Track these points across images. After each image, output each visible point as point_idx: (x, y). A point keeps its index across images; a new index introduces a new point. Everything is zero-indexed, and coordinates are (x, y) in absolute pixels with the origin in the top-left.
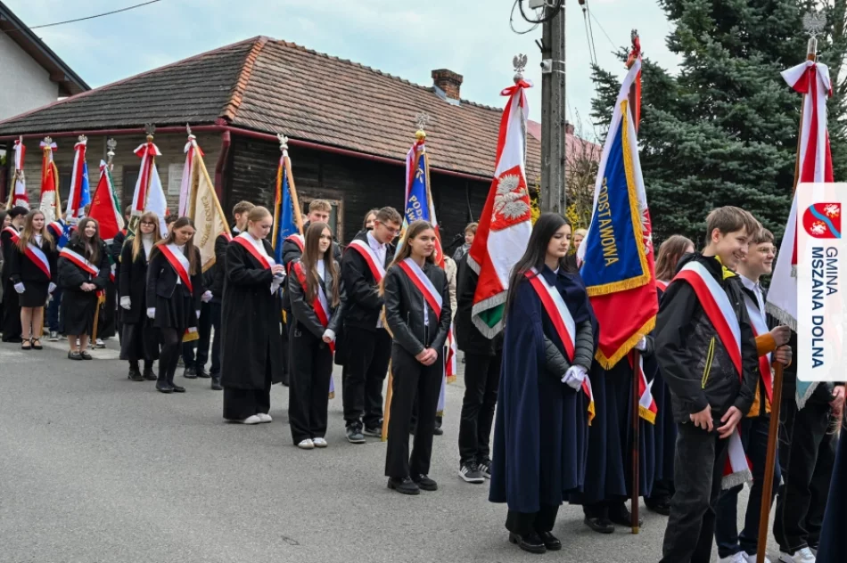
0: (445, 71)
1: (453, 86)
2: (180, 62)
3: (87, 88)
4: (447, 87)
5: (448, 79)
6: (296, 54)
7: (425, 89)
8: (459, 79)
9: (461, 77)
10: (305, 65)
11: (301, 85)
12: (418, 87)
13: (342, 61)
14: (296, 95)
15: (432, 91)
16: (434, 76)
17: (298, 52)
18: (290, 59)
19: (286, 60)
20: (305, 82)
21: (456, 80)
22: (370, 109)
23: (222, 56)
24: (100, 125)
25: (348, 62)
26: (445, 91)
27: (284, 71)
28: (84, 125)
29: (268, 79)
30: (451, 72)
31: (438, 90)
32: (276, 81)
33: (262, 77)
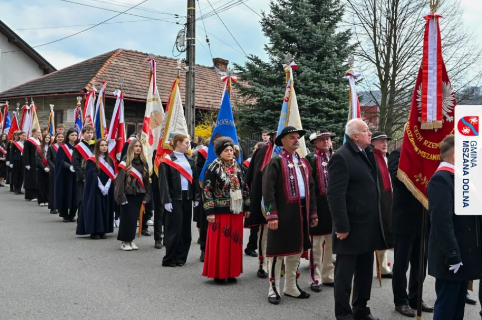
0: (218, 59)
1: (223, 66)
2: (83, 62)
3: (55, 70)
4: (220, 66)
5: (220, 62)
6: (137, 56)
7: (209, 68)
8: (226, 62)
9: (228, 61)
10: (140, 61)
11: (133, 72)
12: (204, 67)
13: (162, 58)
14: (128, 76)
15: (212, 68)
16: (213, 62)
17: (138, 55)
18: (132, 59)
19: (129, 59)
20: (136, 69)
21: (225, 63)
22: (169, 80)
23: (100, 59)
24: (39, 93)
25: (166, 58)
26: (218, 68)
27: (127, 65)
28: (33, 93)
29: (115, 69)
30: (222, 59)
31: (216, 68)
32: (119, 70)
33: (112, 69)
